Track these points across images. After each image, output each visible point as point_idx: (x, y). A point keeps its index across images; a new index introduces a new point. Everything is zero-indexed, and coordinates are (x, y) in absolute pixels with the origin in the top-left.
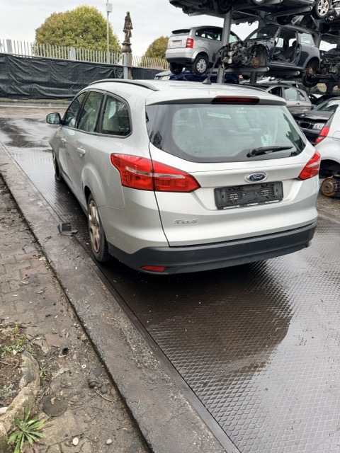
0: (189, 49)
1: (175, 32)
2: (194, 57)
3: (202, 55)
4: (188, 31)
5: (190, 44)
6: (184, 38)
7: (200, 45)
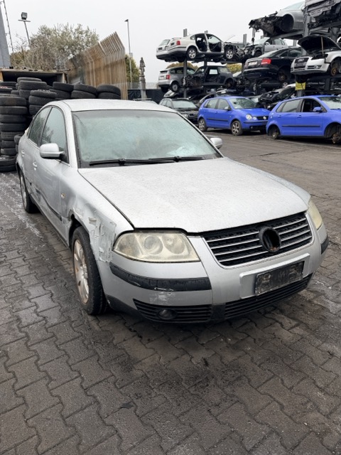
0: (167, 80)
1: (161, 72)
2: (170, 83)
3: (174, 82)
4: (166, 71)
5: (168, 78)
6: (165, 75)
7: (173, 78)
